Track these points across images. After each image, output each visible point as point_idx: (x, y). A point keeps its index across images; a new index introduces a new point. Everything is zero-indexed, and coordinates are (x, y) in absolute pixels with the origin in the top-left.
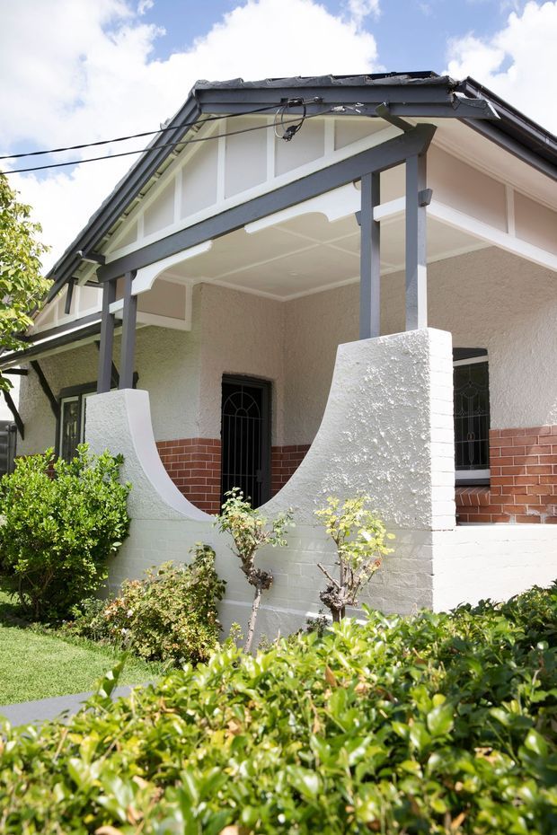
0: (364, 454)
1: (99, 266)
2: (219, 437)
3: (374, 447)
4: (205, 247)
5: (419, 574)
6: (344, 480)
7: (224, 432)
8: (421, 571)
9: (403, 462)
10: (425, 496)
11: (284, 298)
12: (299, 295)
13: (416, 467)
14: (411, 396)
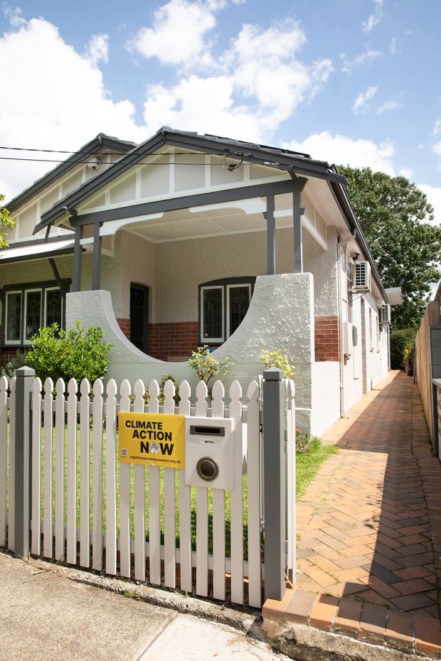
0: (273, 329)
1: (71, 216)
2: (129, 318)
3: (279, 325)
4: (159, 215)
5: (304, 384)
6: (261, 341)
7: (131, 315)
8: (305, 382)
9: (296, 333)
10: (307, 349)
11: (156, 242)
12: (166, 241)
13: (303, 336)
14: (300, 303)
